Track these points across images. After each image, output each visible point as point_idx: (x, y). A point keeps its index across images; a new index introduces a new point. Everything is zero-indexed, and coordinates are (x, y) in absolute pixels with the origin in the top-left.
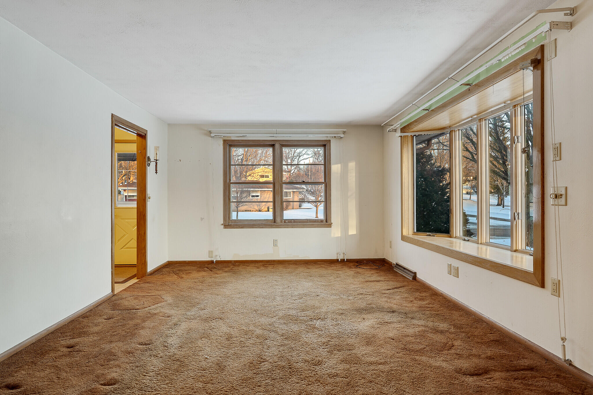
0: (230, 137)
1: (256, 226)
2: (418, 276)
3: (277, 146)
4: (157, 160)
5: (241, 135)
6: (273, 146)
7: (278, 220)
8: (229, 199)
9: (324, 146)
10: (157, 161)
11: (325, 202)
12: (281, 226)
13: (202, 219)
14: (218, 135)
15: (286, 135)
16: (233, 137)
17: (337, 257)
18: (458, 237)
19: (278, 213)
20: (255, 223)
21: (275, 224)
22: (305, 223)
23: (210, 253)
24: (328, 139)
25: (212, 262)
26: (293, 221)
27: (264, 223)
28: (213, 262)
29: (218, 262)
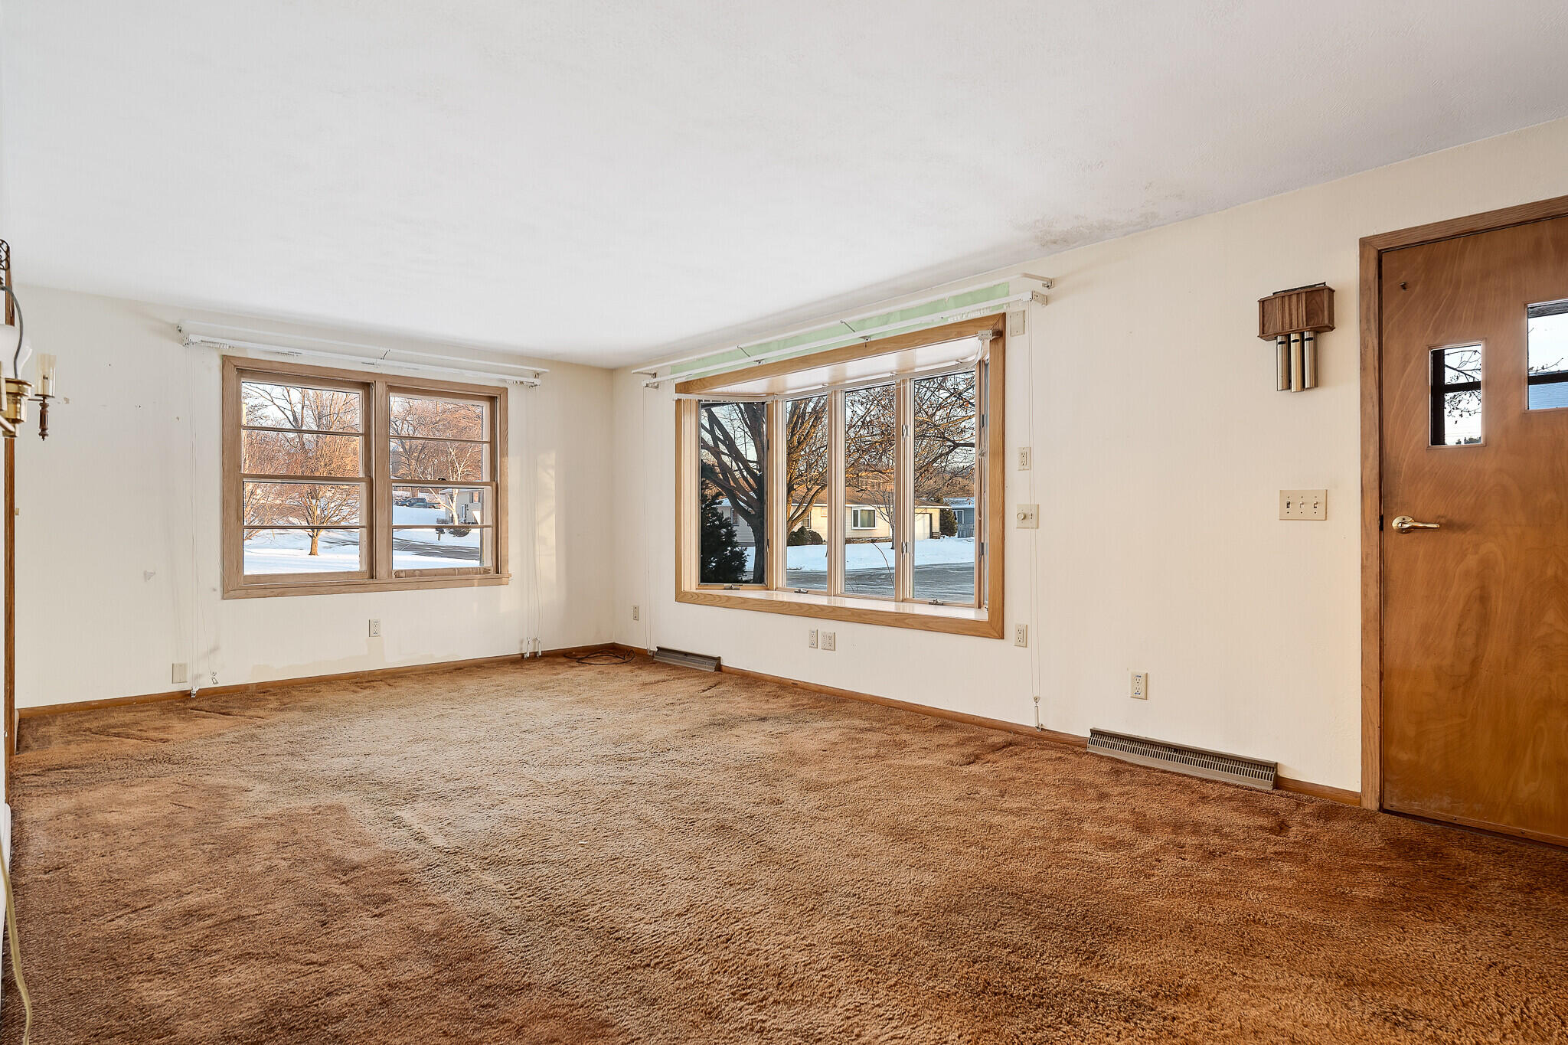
0: (245, 349)
1: (323, 589)
2: (725, 663)
3: (380, 388)
4: (45, 397)
5: (286, 350)
6: (366, 386)
7: (381, 571)
8: (240, 518)
9: (492, 399)
10: (47, 401)
11: (494, 528)
12: (389, 586)
13: (147, 576)
14: (212, 340)
15: (409, 365)
16: (254, 352)
17: (521, 649)
18: (781, 588)
19: (380, 554)
20: (316, 580)
21: (374, 581)
22: (450, 577)
23: (177, 670)
24: (502, 385)
25: (186, 695)
26: (417, 573)
27: (342, 579)
28: (190, 695)
29: (204, 694)
